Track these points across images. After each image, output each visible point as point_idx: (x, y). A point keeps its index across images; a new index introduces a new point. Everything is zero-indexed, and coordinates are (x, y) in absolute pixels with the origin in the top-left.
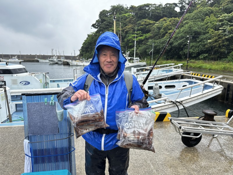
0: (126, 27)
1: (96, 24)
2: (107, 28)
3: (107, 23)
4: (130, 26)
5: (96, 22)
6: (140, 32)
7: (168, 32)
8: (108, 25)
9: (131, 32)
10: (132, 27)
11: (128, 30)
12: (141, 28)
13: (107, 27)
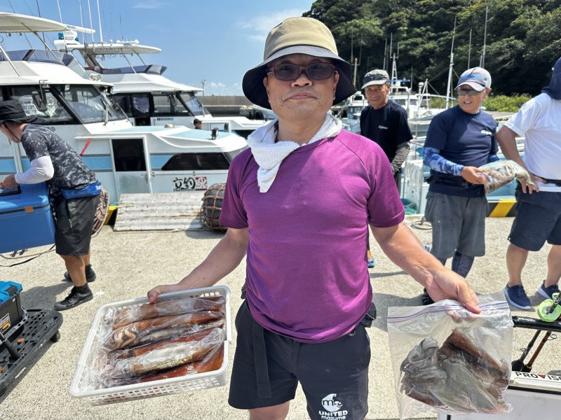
0: (390, 16)
1: (311, 12)
2: (342, 21)
3: (340, 10)
4: (402, 13)
5: (312, 8)
6: (429, 27)
7: (512, 25)
8: (343, 14)
9: (406, 28)
10: (408, 16)
11: (396, 22)
12: (431, 14)
13: (340, 18)
